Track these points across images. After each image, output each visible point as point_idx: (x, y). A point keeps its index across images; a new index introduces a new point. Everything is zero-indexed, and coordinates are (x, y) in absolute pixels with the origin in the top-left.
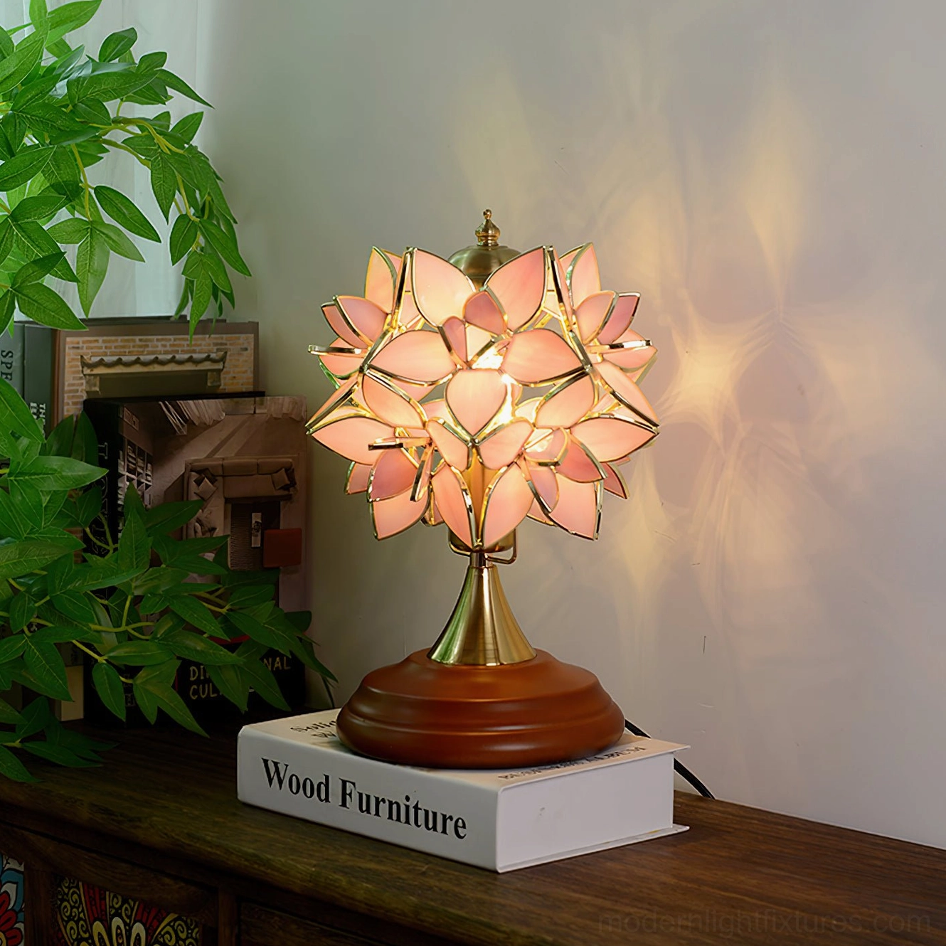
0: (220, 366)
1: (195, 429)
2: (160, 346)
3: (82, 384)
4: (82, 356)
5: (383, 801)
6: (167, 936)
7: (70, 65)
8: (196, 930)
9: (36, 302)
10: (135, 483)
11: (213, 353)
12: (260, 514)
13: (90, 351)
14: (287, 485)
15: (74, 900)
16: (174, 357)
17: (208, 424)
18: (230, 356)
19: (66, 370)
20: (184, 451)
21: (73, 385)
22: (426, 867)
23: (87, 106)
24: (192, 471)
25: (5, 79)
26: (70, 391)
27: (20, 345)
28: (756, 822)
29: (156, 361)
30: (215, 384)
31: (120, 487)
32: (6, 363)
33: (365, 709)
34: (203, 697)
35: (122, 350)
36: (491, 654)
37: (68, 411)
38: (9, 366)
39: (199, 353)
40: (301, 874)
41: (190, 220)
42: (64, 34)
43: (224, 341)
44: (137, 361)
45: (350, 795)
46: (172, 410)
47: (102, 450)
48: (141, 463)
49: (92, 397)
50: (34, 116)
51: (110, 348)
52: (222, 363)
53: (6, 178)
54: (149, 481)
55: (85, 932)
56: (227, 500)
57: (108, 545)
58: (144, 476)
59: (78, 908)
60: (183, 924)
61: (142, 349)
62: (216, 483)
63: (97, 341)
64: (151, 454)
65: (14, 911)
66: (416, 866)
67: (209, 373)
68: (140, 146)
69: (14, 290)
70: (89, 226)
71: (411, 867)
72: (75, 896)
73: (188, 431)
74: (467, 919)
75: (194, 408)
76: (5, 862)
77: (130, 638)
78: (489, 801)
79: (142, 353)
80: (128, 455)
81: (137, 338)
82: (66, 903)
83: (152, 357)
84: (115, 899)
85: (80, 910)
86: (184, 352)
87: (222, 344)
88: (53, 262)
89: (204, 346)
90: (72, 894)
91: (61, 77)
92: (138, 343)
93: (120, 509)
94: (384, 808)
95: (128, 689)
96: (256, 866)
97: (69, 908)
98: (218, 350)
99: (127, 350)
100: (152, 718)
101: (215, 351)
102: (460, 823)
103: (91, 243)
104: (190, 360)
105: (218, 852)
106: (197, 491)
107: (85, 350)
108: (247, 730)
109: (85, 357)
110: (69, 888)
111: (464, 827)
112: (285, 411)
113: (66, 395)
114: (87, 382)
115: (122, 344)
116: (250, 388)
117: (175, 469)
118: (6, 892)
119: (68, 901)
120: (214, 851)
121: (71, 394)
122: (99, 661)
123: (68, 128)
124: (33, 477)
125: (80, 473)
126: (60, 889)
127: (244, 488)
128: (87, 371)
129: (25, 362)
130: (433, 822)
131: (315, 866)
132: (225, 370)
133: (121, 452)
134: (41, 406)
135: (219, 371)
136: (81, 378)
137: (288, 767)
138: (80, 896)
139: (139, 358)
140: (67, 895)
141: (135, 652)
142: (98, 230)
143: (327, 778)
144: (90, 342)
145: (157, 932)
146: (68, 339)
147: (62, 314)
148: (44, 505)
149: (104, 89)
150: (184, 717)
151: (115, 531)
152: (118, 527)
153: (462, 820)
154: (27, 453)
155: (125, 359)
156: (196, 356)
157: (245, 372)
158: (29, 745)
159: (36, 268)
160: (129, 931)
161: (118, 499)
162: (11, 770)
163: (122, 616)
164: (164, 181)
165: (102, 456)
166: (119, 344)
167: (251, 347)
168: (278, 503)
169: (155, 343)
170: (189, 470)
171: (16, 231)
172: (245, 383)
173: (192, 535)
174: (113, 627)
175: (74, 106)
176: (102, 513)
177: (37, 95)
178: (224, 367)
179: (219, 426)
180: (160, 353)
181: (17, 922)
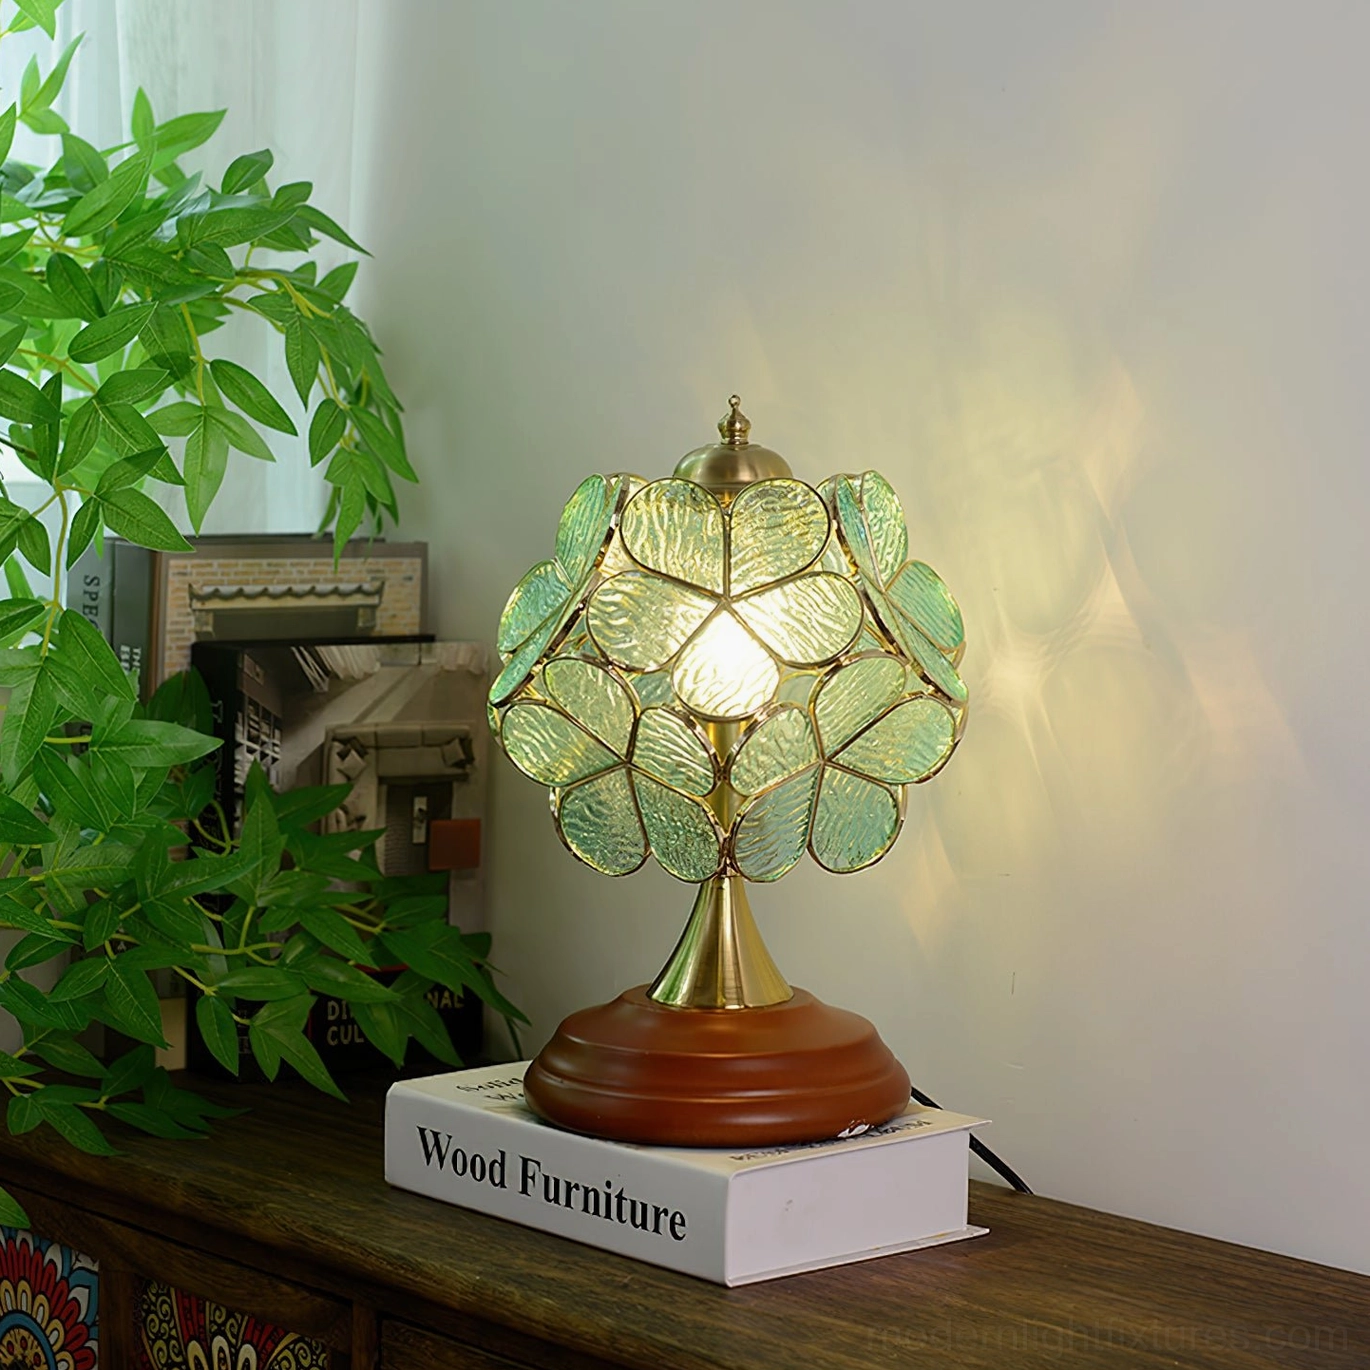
0: (374, 600)
1: (338, 684)
2: (295, 573)
3: (190, 622)
4: (190, 586)
5: (577, 1186)
6: (285, 1363)
7: (181, 199)
8: (323, 1355)
9: (128, 513)
10: (257, 755)
11: (366, 582)
12: (425, 799)
13: (200, 578)
14: (461, 761)
15: (163, 1311)
16: (313, 588)
17: (356, 677)
18: (390, 586)
19: (169, 604)
20: (324, 714)
21: (177, 623)
22: (629, 1277)
23: (203, 252)
24: (334, 739)
25: (94, 215)
26: (172, 632)
27: (108, 569)
28: (1079, 1225)
29: (289, 593)
30: (368, 625)
31: (238, 761)
32: (90, 594)
33: (562, 1065)
34: (345, 1042)
36: (731, 993)
37: (171, 657)
38: (94, 596)
39: (348, 582)
40: (461, 1283)
41: (337, 406)
42: (176, 157)
43: (381, 567)
44: (264, 593)
45: (533, 1178)
46: (308, 658)
47: (216, 711)
48: (265, 728)
49: (203, 639)
50: (132, 264)
52: (377, 597)
53: (91, 346)
54: (275, 752)
55: (177, 1356)
56: (381, 780)
57: (222, 839)
58: (271, 747)
59: (168, 1322)
60: (305, 1347)
61: (270, 577)
62: (367, 757)
63: (210, 565)
64: (280, 716)
65: (86, 1324)
66: (616, 1275)
67: (361, 611)
68: (272, 307)
69: (99, 497)
70: (203, 413)
71: (609, 1278)
72: (166, 1307)
73: (330, 690)
74: (680, 1350)
75: (337, 656)
76: (74, 1258)
77: (250, 963)
78: (718, 1191)
79: (271, 582)
80: (249, 717)
81: (265, 562)
82: (152, 1316)
83: (284, 588)
84: (218, 1313)
85: (172, 1325)
86: (327, 581)
87: (378, 571)
88: (151, 459)
89: (353, 573)
90: (161, 1306)
91: (171, 213)
92: (266, 568)
93: (238, 790)
94: (577, 1196)
95: (243, 1031)
97: (157, 1321)
98: (373, 579)
99: (251, 578)
100: (271, 1071)
101: (369, 579)
102: (678, 1219)
103: (204, 435)
104: (335, 592)
105: (352, 1252)
106: (342, 767)
107: (194, 578)
108: (397, 1088)
109: (194, 586)
110: (157, 1296)
111: (683, 1224)
112: (460, 661)
113: (168, 637)
114: (197, 620)
115: (245, 569)
116: (416, 630)
117: (313, 736)
118: (75, 1299)
119: (156, 1313)
120: (347, 1250)
121: (175, 636)
122: (206, 992)
123: (177, 280)
124: (123, 748)
125: (187, 745)
126: (145, 1297)
127: (403, 764)
128: (197, 605)
129: (115, 591)
130: (643, 1217)
131: (480, 1273)
132: (383, 606)
133: (240, 715)
134: (136, 651)
135: (373, 607)
136: (189, 614)
137: (452, 1139)
138: (171, 1307)
139: (266, 590)
140: (155, 1304)
141: (254, 982)
142: (215, 419)
143: (503, 1154)
144: (202, 566)
145: (272, 1357)
146: (173, 562)
147: (163, 530)
148: (136, 787)
149: (225, 230)
150: (316, 1072)
151: (231, 820)
152: (235, 811)
153: (682, 1217)
154: (116, 715)
155: (248, 589)
156: (343, 587)
157: (409, 609)
158: (114, 1106)
159: (129, 467)
160: (235, 1356)
161: (234, 776)
162: (86, 1139)
163: (239, 936)
164: (302, 355)
165: (215, 720)
166: (240, 569)
167: (417, 575)
168: (450, 784)
169: (289, 568)
170: (330, 738)
171: (103, 416)
172: (408, 624)
173: (333, 829)
174: (224, 948)
175: (186, 252)
176: (215, 797)
177: (137, 236)
178: (380, 602)
179: (371, 681)
180: (295, 582)
181: (88, 1339)
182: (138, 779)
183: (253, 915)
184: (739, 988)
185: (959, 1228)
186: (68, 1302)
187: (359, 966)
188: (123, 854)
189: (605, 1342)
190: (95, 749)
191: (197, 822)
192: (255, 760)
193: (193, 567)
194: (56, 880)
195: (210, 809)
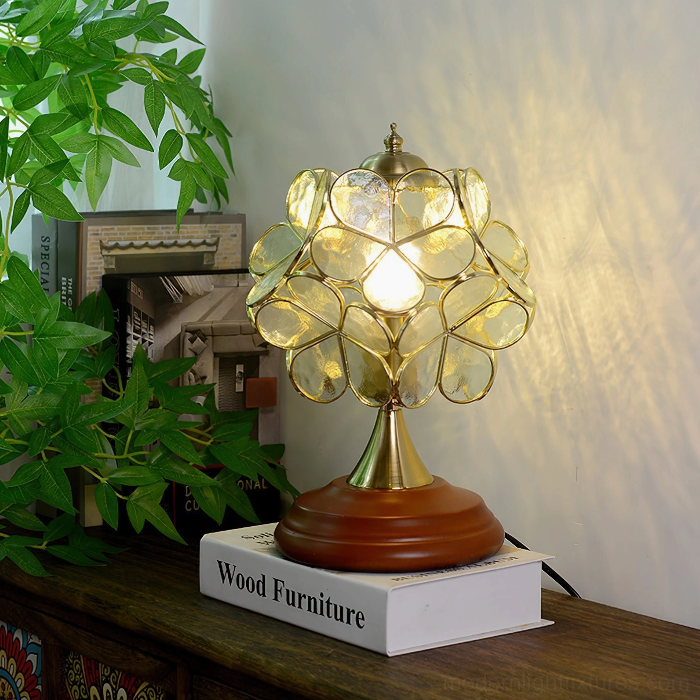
0: (213, 249)
1: (188, 298)
2: (163, 233)
3: (101, 263)
4: (101, 241)
5: (304, 596)
7: (88, 13)
8: (162, 696)
9: (47, 199)
10: (140, 341)
11: (208, 238)
12: (243, 366)
13: (107, 237)
14: (264, 343)
15: (77, 669)
16: (176, 242)
17: (199, 294)
18: (223, 240)
19: (88, 252)
20: (180, 316)
21: (94, 263)
22: (332, 650)
23: (98, 44)
24: (186, 331)
25: (35, 23)
26: (91, 269)
27: (55, 232)
28: (611, 618)
29: (162, 245)
30: (210, 263)
31: (128, 344)
32: (45, 246)
33: (296, 524)
34: (196, 510)
35: (134, 236)
36: (396, 480)
37: (89, 284)
38: (47, 248)
39: (197, 238)
40: (233, 653)
41: (177, 134)
43: (217, 229)
44: (146, 245)
45: (280, 591)
46: (170, 283)
47: (116, 315)
48: (144, 325)
49: (109, 273)
50: (56, 52)
51: (124, 234)
52: (215, 247)
53: (24, 100)
54: (152, 339)
55: (85, 694)
56: (216, 355)
57: (119, 391)
58: (148, 336)
59: (80, 675)
60: (153, 690)
61: (150, 236)
62: (206, 341)
63: (113, 229)
64: (153, 318)
65: (36, 675)
66: (324, 649)
67: (205, 255)
68: (140, 77)
69: (30, 189)
70: (97, 139)
71: (320, 650)
72: (78, 666)
73: (183, 300)
74: (351, 694)
75: (188, 282)
76: (29, 638)
77: (131, 464)
78: (382, 598)
79: (150, 238)
80: (134, 318)
81: (146, 227)
82: (71, 671)
83: (158, 242)
84: (106, 670)
85: (81, 677)
86: (184, 238)
87: (215, 231)
88: (60, 166)
89: (199, 233)
90: (75, 665)
91: (80, 22)
92: (147, 230)
93: (129, 362)
94: (305, 601)
95: (122, 504)
96: (200, 646)
97: (73, 674)
98: (212, 236)
99: (138, 236)
100: (139, 527)
101: (210, 237)
102: (360, 616)
103: (98, 152)
104: (189, 244)
105: (174, 635)
106: (191, 348)
107: (103, 236)
108: (207, 538)
109: (103, 242)
110: (73, 659)
111: (363, 619)
113: (88, 272)
114: (105, 261)
115: (134, 231)
116: (239, 266)
117: (173, 330)
118: (30, 661)
119: (73, 670)
120: (171, 634)
121: (92, 271)
122: (102, 482)
123: (83, 61)
124: (52, 338)
125: (89, 335)
126: (67, 660)
127: (228, 345)
128: (105, 253)
129: (58, 245)
130: (341, 614)
131: (243, 648)
132: (218, 252)
133: (129, 316)
134: (69, 280)
135: (213, 253)
136: (100, 258)
137: (236, 568)
138: (81, 666)
139: (147, 243)
140: (72, 665)
141: (130, 475)
142: (103, 142)
143: (264, 577)
144: (107, 229)
145: (135, 696)
146: (90, 228)
147: (66, 208)
148: (60, 361)
149: (111, 31)
150: (168, 528)
151: (125, 379)
152: (127, 375)
153: (362, 614)
154: (48, 319)
155: (136, 243)
156: (194, 241)
157: (235, 254)
158: (52, 548)
159: (48, 171)
160: (115, 695)
161: (126, 353)
162: (31, 567)
163: (124, 446)
164: (155, 104)
165: (116, 320)
166: (131, 231)
167: (239, 234)
168: (258, 356)
169: (161, 230)
170: (184, 330)
171: (32, 141)
172: (234, 262)
173: (187, 383)
174: (115, 455)
175: (88, 44)
176: (116, 365)
177: (60, 36)
178: (217, 250)
179: (209, 296)
180: (165, 239)
181: (37, 685)
182: (61, 356)
183: (132, 436)
184: (400, 477)
185: (536, 621)
186: (26, 663)
187: (195, 466)
188: (53, 400)
189: (311, 689)
190: (36, 339)
191: (104, 380)
192: (139, 343)
193: (102, 230)
194: (15, 416)
195: (113, 372)
